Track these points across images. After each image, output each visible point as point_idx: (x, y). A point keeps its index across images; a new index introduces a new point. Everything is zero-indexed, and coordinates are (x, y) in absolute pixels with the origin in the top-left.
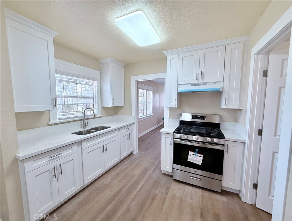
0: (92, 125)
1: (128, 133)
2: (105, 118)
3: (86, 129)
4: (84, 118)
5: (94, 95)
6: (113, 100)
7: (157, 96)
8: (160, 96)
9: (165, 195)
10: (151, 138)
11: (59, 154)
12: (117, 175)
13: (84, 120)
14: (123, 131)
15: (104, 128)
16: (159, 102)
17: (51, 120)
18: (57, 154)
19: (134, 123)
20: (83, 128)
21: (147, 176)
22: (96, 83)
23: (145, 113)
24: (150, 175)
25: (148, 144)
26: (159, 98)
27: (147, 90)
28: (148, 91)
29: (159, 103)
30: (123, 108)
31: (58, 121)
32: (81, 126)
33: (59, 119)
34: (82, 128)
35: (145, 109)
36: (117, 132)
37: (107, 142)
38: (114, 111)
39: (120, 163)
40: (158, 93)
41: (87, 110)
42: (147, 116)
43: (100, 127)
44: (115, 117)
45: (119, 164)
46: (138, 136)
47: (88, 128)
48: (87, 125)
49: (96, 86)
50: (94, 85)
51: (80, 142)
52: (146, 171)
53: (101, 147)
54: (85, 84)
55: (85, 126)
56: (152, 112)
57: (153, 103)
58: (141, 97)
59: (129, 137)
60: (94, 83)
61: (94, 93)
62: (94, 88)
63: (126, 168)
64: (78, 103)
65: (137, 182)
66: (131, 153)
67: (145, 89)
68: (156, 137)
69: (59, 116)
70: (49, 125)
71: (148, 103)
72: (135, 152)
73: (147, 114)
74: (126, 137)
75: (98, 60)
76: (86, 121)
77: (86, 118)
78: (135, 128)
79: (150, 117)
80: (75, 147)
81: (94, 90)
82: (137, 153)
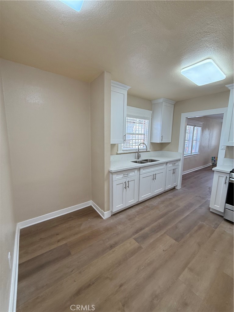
0: (143, 157)
1: (174, 168)
2: (152, 153)
3: (139, 160)
4: (138, 151)
5: (146, 132)
6: (162, 137)
7: (207, 132)
8: (210, 132)
9: (214, 229)
10: (195, 178)
11: (128, 174)
12: (163, 202)
13: (138, 153)
14: (170, 165)
15: (152, 161)
16: (209, 139)
17: (118, 151)
18: (127, 174)
19: (180, 160)
20: (137, 159)
21: (192, 209)
22: (148, 122)
23: (190, 151)
24: (195, 209)
25: (191, 183)
26: (210, 134)
27: (195, 126)
28: (195, 128)
29: (208, 141)
30: (170, 144)
31: (122, 152)
32: (135, 157)
33: (123, 150)
34: (135, 159)
35: (191, 147)
36: (165, 165)
37: (156, 172)
38: (160, 147)
39: (165, 194)
40: (209, 129)
41: (141, 144)
42: (192, 154)
43: (149, 160)
44: (160, 152)
45: (163, 194)
46: (183, 173)
47: (140, 159)
48: (140, 157)
49: (148, 124)
50: (146, 123)
51: (139, 169)
52: (190, 205)
53: (152, 176)
54: (139, 123)
55: (139, 157)
56: (198, 150)
57: (201, 140)
58: (187, 134)
59: (174, 172)
60: (146, 121)
61: (146, 130)
62: (146, 126)
63: (170, 199)
64: (133, 139)
65: (182, 211)
66: (173, 188)
67: (193, 124)
68: (201, 178)
69: (122, 148)
70: (117, 154)
71: (195, 140)
72: (179, 187)
73: (192, 152)
74: (172, 172)
75: (151, 101)
76: (139, 153)
77: (140, 151)
78: (180, 164)
79: (194, 156)
80: (136, 171)
81: (146, 128)
82: (180, 189)
